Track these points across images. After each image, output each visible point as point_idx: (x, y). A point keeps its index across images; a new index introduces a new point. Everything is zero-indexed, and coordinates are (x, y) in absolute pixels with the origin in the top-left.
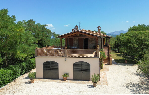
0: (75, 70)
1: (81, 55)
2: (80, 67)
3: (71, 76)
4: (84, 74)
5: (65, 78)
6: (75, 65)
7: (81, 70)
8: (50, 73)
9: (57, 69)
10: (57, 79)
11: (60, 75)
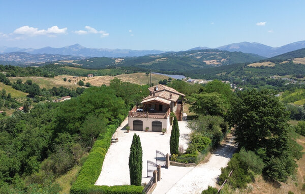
0: (153, 126)
1: (157, 116)
2: (155, 124)
3: (151, 129)
4: (158, 128)
5: (147, 130)
6: (153, 122)
7: (156, 126)
8: (138, 127)
9: (142, 125)
10: (142, 130)
11: (144, 128)
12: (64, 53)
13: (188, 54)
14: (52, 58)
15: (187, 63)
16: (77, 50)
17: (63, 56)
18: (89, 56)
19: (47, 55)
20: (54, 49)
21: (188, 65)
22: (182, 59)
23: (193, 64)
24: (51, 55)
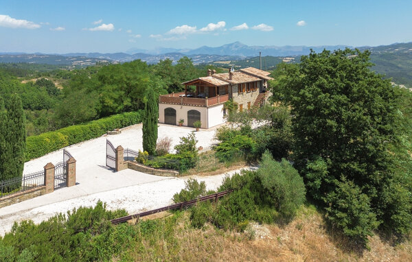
0: (188, 117)
3: (186, 123)
5: (181, 123)
6: (189, 112)
7: (193, 117)
8: (170, 118)
9: (176, 116)
10: (175, 125)
11: (177, 121)
12: (222, 53)
13: (391, 50)
14: (208, 59)
15: (390, 62)
16: (236, 49)
17: (220, 56)
18: (250, 55)
19: (203, 56)
20: (211, 49)
21: (392, 65)
22: (381, 56)
23: (400, 63)
24: (207, 55)
